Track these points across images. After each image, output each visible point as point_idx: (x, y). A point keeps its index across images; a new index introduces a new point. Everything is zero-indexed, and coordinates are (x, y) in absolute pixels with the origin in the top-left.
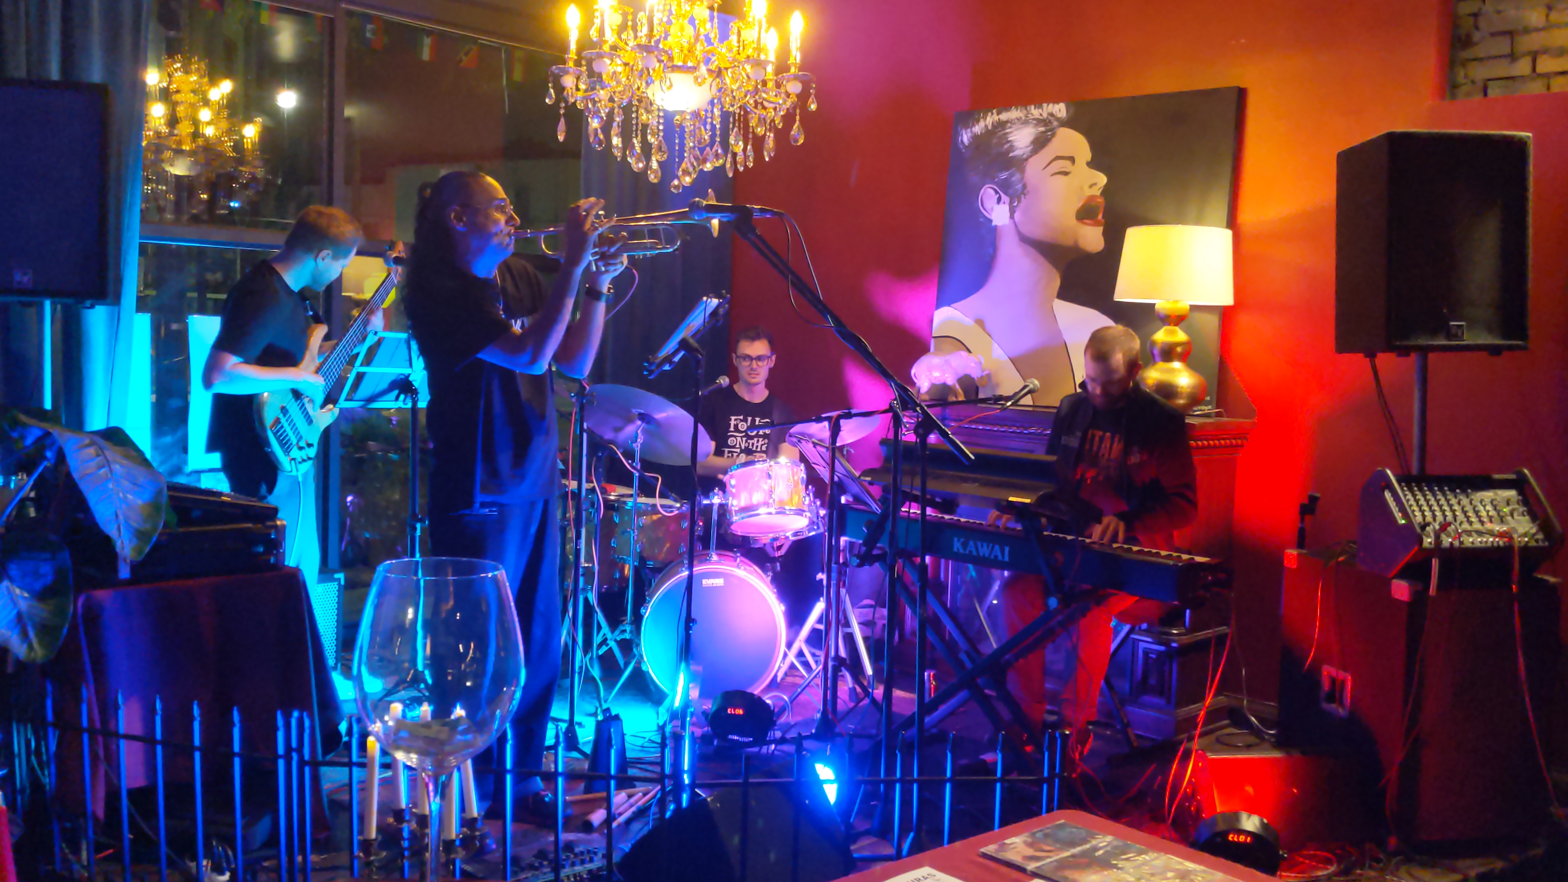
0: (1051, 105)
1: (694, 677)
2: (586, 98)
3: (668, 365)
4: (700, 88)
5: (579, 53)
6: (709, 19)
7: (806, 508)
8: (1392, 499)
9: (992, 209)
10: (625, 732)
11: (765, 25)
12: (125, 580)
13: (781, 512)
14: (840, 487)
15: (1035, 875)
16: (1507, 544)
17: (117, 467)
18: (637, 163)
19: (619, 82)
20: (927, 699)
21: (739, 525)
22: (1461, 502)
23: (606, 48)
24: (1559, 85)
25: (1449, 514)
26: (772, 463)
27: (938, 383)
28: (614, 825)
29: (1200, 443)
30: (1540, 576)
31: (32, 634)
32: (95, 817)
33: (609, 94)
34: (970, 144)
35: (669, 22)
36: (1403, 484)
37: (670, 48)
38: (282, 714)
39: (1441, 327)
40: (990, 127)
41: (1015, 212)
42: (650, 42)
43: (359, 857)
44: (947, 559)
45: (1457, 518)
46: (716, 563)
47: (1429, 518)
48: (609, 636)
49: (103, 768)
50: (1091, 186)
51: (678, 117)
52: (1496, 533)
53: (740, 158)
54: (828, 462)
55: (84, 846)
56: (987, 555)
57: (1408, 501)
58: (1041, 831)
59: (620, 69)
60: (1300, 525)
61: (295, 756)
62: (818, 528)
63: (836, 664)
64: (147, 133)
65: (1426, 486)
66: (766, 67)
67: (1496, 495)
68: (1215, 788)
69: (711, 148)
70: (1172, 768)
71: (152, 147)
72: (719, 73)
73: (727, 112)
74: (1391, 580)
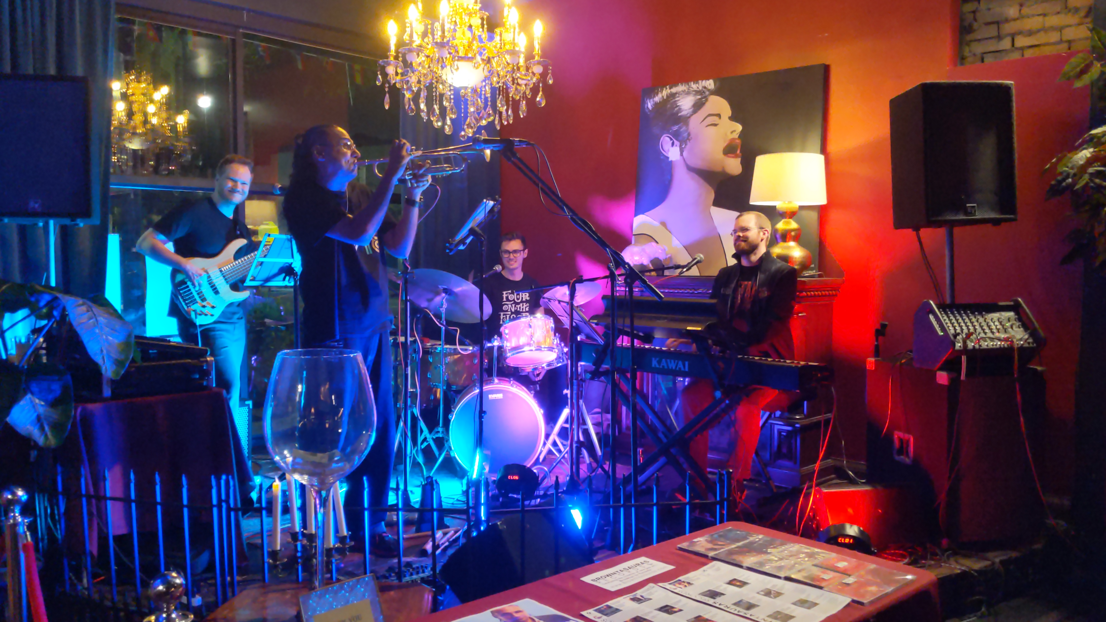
0: (704, 81)
2: (402, 81)
3: (462, 245)
4: (477, 70)
5: (397, 52)
6: (480, 26)
7: (555, 347)
8: (934, 320)
9: (669, 151)
11: (517, 30)
12: (108, 397)
13: (539, 349)
14: (576, 330)
15: (714, 559)
16: (1009, 346)
17: (102, 318)
18: (437, 121)
19: (423, 67)
20: (639, 465)
21: (512, 360)
22: (979, 321)
23: (414, 45)
24: (1029, 53)
25: (971, 328)
28: (438, 551)
29: (809, 293)
30: (1031, 366)
31: (47, 428)
33: (417, 78)
34: (653, 109)
35: (455, 30)
36: (941, 310)
37: (456, 45)
38: (214, 477)
39: (961, 208)
40: (665, 97)
41: (683, 152)
42: (443, 40)
44: (649, 372)
45: (977, 331)
46: (497, 384)
47: (958, 329)
48: (428, 436)
50: (732, 133)
51: (463, 91)
52: (1002, 339)
53: (504, 115)
54: (568, 313)
55: (85, 575)
56: (674, 368)
57: (945, 320)
58: (717, 533)
59: (424, 59)
60: (876, 343)
61: (224, 505)
62: (563, 361)
63: (578, 446)
64: (114, 122)
65: (956, 311)
66: (519, 57)
67: (1002, 315)
68: (828, 511)
69: (485, 111)
70: (799, 500)
71: (117, 131)
72: (489, 61)
73: (495, 87)
74: (935, 372)
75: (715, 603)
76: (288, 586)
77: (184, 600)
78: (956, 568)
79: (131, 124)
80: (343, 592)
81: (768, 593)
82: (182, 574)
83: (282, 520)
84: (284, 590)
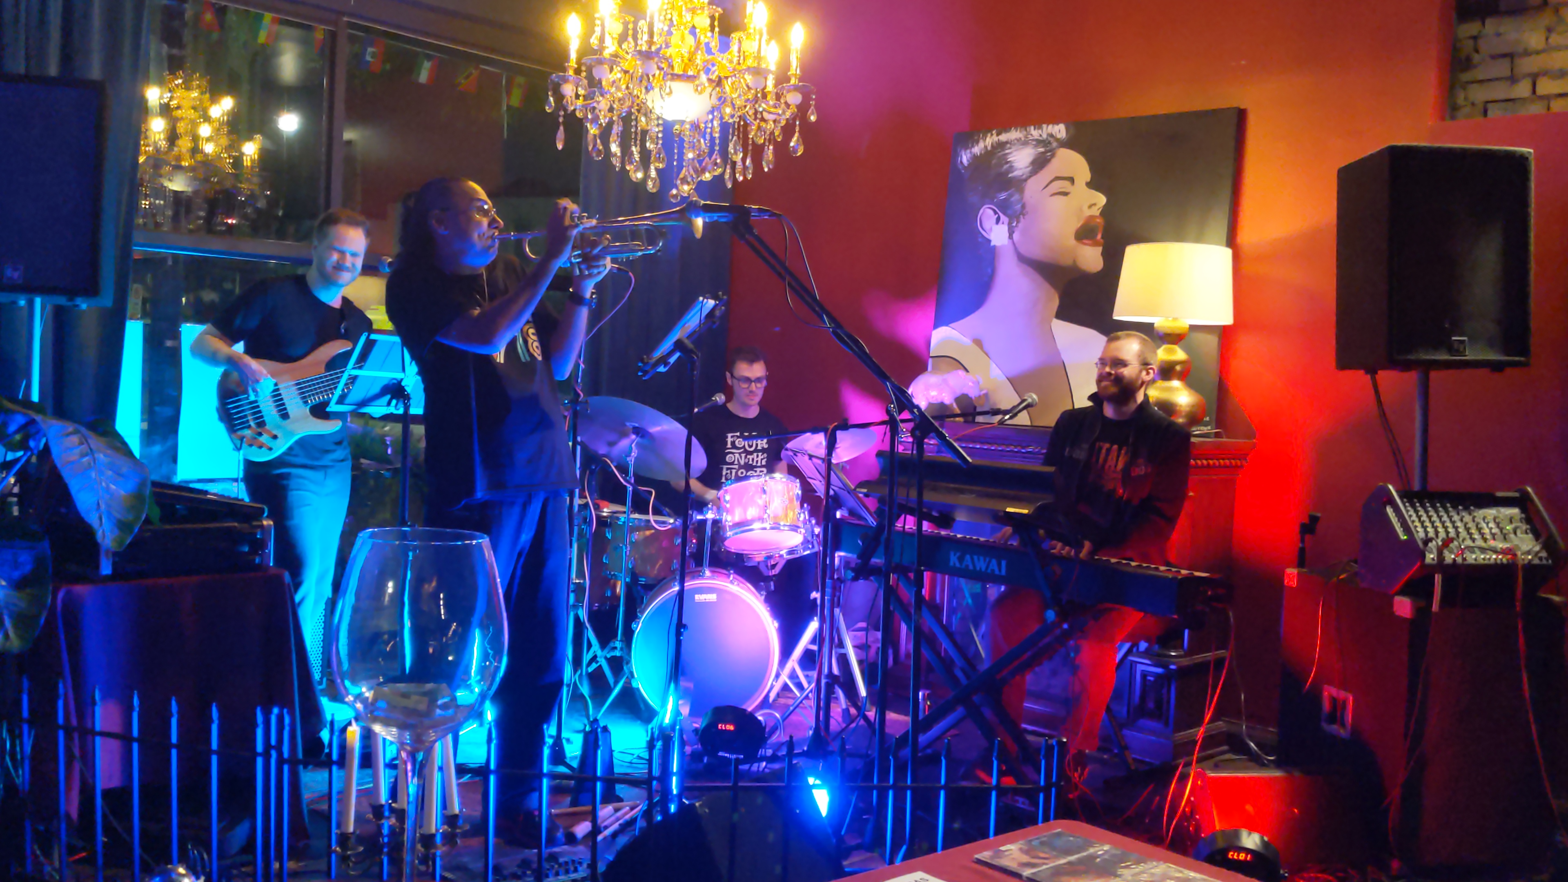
0: (1050, 126)
1: (684, 694)
2: (585, 107)
3: (663, 366)
4: (700, 96)
5: (579, 62)
6: (709, 29)
8: (1394, 514)
9: (991, 229)
10: (613, 749)
11: (765, 37)
12: (106, 576)
13: (776, 527)
14: (835, 502)
16: (1510, 561)
17: (102, 456)
18: (635, 171)
19: (618, 89)
20: (921, 716)
21: (734, 542)
22: (1464, 519)
23: (607, 54)
24: (1557, 106)
25: (1451, 530)
26: (767, 478)
27: (935, 402)
28: (600, 838)
29: (1199, 462)
30: (1544, 595)
31: (8, 624)
32: (68, 815)
33: (608, 103)
34: (969, 165)
35: (670, 33)
36: (1405, 500)
37: (671, 56)
38: (261, 710)
39: (1443, 341)
40: (989, 148)
41: (1014, 232)
42: (650, 48)
43: (335, 851)
44: (944, 573)
45: (1460, 535)
46: (709, 578)
47: (1431, 534)
48: (599, 653)
49: (77, 766)
50: (1090, 207)
51: (677, 127)
52: (1499, 550)
53: (739, 165)
54: (823, 474)
55: (56, 849)
56: (983, 569)
57: (1410, 516)
58: (1037, 839)
59: (619, 75)
60: (1301, 545)
61: (274, 754)
63: (830, 681)
64: (145, 150)
65: (1429, 503)
66: (766, 78)
67: (1499, 512)
68: (1214, 806)
69: (710, 159)
70: (1170, 787)
71: (149, 163)
72: (719, 82)
73: (726, 123)
74: (1393, 597)
79: (174, 153)
83: (359, 778)
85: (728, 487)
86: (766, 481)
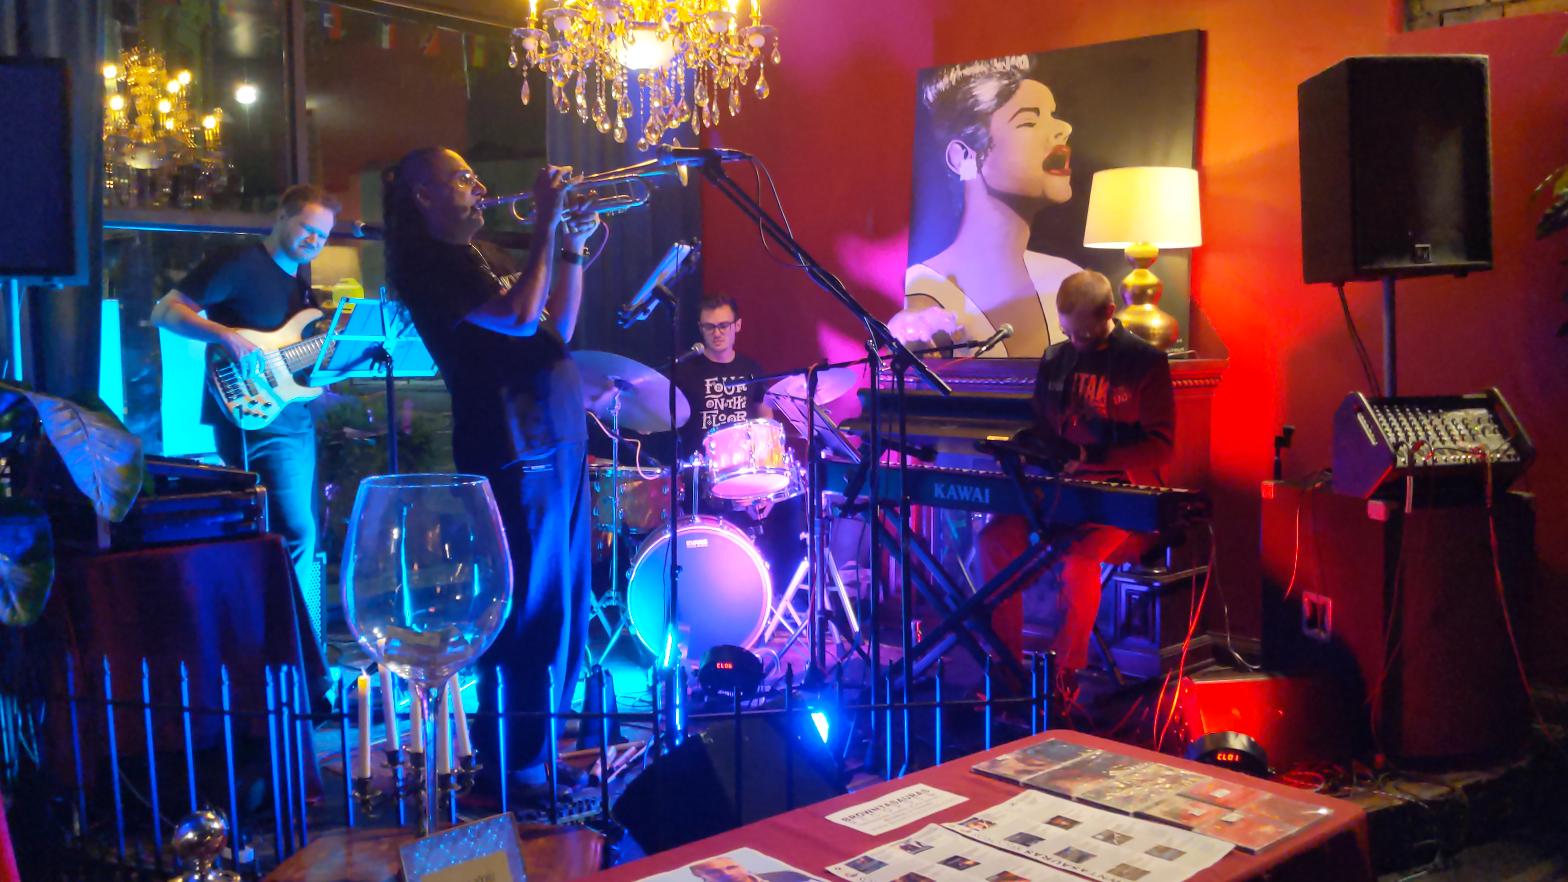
0: (1013, 58)
1: (682, 637)
2: (548, 61)
3: (642, 314)
4: (663, 43)
5: (540, 16)
7: (787, 468)
8: (1365, 422)
9: (959, 165)
10: (616, 694)
12: (106, 549)
13: (762, 471)
14: (819, 442)
15: (1027, 786)
16: (1480, 460)
17: (94, 430)
18: (602, 123)
19: (581, 39)
20: (914, 645)
21: (721, 488)
22: (1433, 423)
23: (567, 5)
25: (1421, 434)
26: (751, 423)
27: (912, 340)
28: (609, 780)
30: (1514, 492)
31: (14, 597)
33: (572, 56)
34: (934, 101)
36: (1375, 407)
37: (631, 5)
38: (271, 670)
39: (1406, 249)
40: (954, 83)
41: (982, 166)
43: (354, 797)
44: (929, 505)
45: (1430, 438)
46: (699, 524)
47: (1402, 439)
50: (1056, 136)
51: (641, 75)
52: (1468, 450)
53: (706, 111)
54: (806, 415)
55: (76, 816)
56: (968, 498)
57: (1381, 422)
58: (1032, 748)
59: (581, 26)
60: (1276, 458)
61: (286, 711)
63: (823, 616)
64: (107, 128)
65: (1398, 408)
66: (728, 22)
67: (1467, 414)
68: (1201, 712)
69: (676, 106)
70: (1159, 697)
71: (113, 141)
72: (681, 28)
73: (691, 69)
74: (1366, 501)
75: (1028, 852)
76: (384, 831)
77: (227, 853)
78: (1394, 798)
79: (135, 130)
80: (466, 840)
81: (1109, 837)
82: (224, 815)
83: (373, 733)
84: (377, 839)
85: (712, 434)
86: (750, 426)
